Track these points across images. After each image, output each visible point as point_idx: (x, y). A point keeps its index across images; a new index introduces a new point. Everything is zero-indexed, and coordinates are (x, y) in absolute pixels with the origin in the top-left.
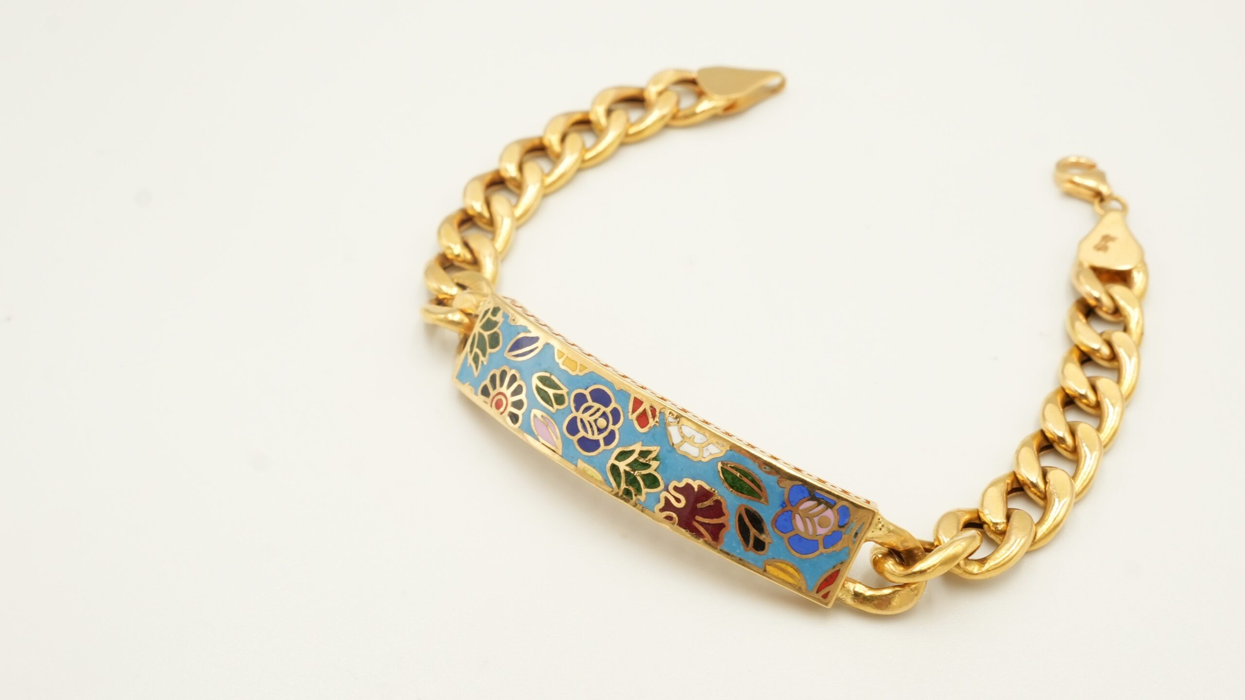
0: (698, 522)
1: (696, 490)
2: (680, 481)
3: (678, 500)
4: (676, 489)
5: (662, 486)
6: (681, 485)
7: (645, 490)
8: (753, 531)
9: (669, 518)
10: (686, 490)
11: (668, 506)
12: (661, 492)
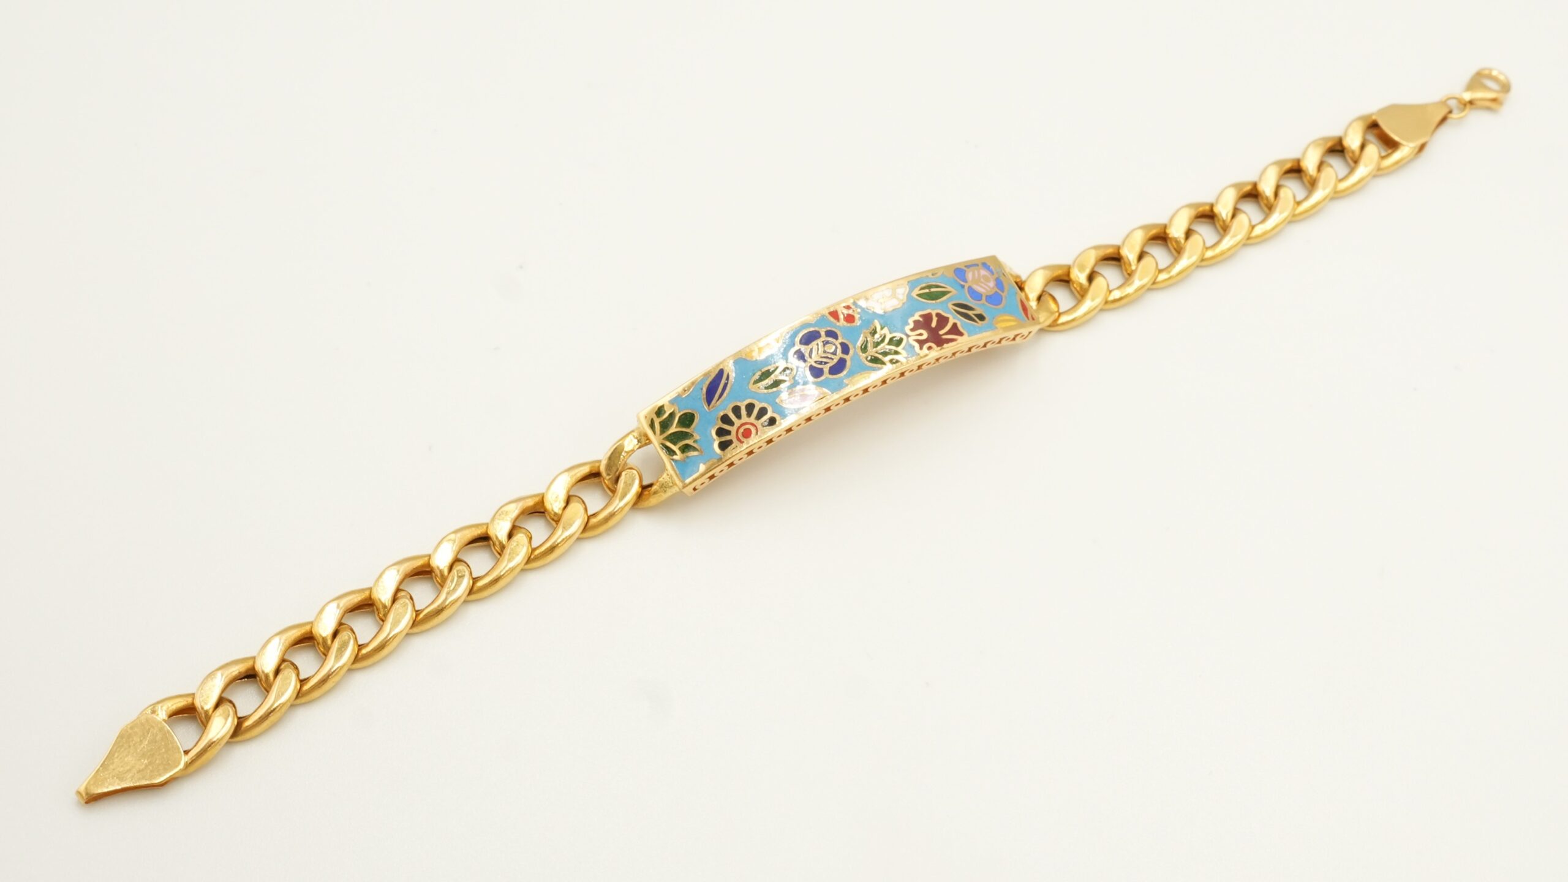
0: (944, 335)
1: (921, 319)
2: (909, 324)
3: (921, 335)
4: (912, 330)
5: (904, 337)
6: (912, 325)
7: (899, 349)
8: (970, 313)
9: (930, 348)
10: (917, 325)
11: (921, 343)
12: (908, 341)
